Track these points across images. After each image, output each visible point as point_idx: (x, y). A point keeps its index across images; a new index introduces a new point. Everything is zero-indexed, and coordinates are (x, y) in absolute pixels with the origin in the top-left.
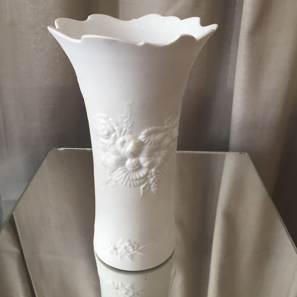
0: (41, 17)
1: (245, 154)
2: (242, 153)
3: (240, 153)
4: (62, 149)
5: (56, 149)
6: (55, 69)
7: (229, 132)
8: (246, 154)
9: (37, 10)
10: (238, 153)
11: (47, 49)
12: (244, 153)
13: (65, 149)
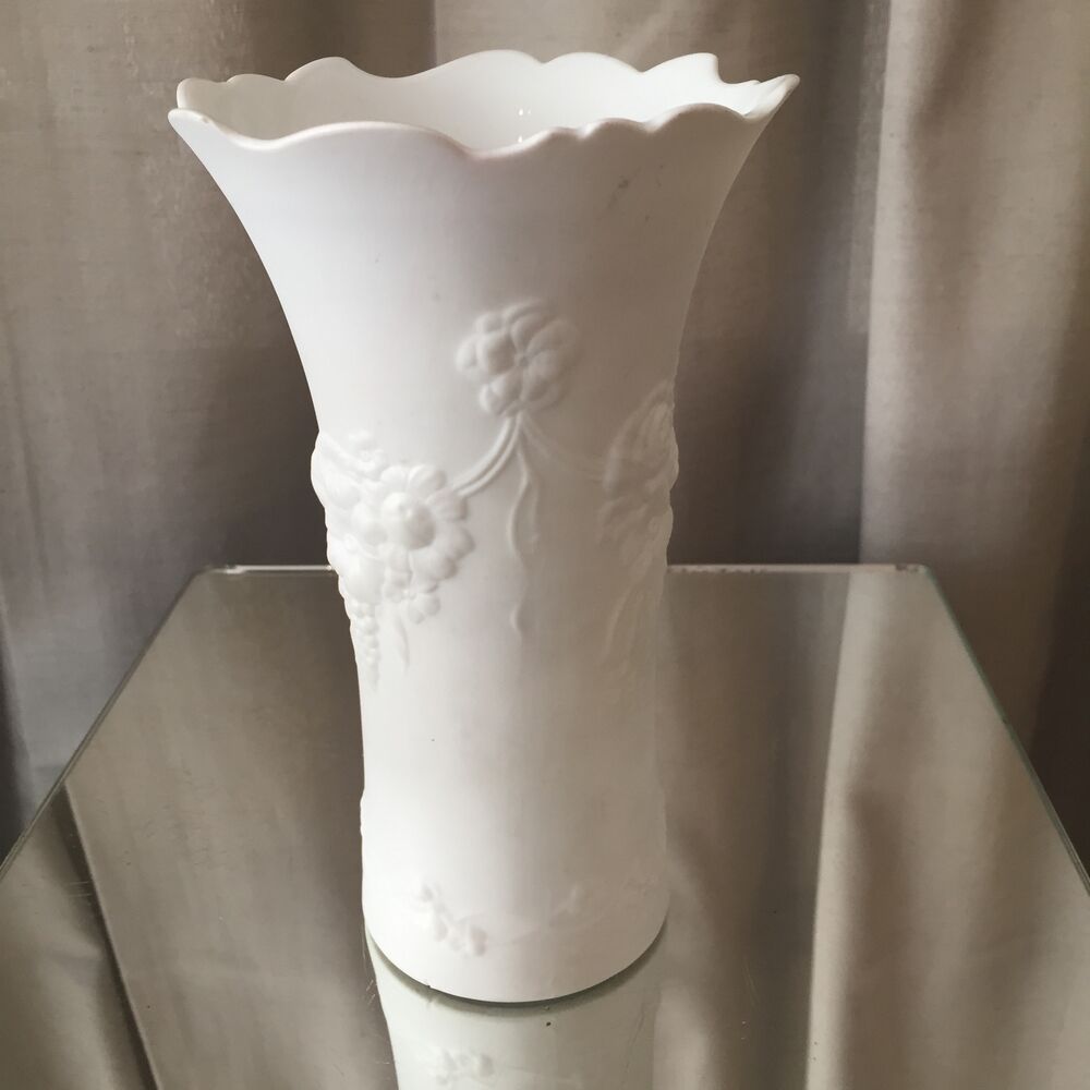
0: (151, 93)
1: (916, 570)
2: (904, 568)
3: (899, 568)
4: (240, 569)
5: (218, 571)
6: (206, 280)
7: (857, 493)
8: (922, 570)
9: (136, 71)
10: (891, 568)
11: (176, 207)
12: (911, 567)
13: (250, 572)
